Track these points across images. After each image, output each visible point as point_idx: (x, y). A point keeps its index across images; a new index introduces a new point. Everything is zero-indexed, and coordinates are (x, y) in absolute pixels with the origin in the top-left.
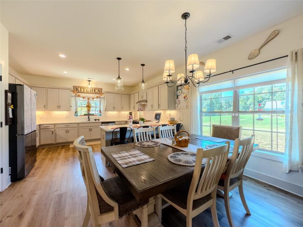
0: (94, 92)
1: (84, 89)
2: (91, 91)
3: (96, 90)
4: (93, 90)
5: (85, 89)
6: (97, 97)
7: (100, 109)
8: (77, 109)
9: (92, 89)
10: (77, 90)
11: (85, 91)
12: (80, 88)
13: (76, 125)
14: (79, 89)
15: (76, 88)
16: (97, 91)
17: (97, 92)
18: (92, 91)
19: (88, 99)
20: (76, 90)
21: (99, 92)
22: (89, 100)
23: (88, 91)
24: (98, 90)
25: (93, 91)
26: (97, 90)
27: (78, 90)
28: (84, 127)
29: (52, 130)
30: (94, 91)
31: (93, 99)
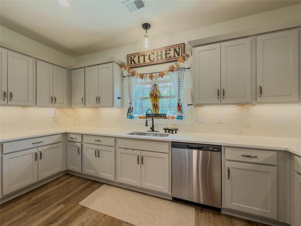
0: (166, 57)
1: (144, 55)
2: (157, 59)
3: (170, 52)
4: (164, 53)
5: (146, 56)
6: (172, 70)
7: (179, 100)
8: (131, 103)
9: (161, 52)
10: (133, 63)
11: (147, 60)
12: (137, 56)
13: (112, 142)
14: (136, 60)
15: (131, 58)
16: (172, 53)
17: (173, 56)
18: (160, 58)
19: (151, 77)
20: (131, 63)
21: (178, 55)
22: (152, 79)
23: (152, 59)
24: (175, 50)
25: (164, 57)
26: (172, 50)
27: (135, 63)
28: (126, 149)
29: (79, 145)
30: (166, 54)
31: (162, 76)
